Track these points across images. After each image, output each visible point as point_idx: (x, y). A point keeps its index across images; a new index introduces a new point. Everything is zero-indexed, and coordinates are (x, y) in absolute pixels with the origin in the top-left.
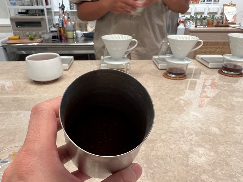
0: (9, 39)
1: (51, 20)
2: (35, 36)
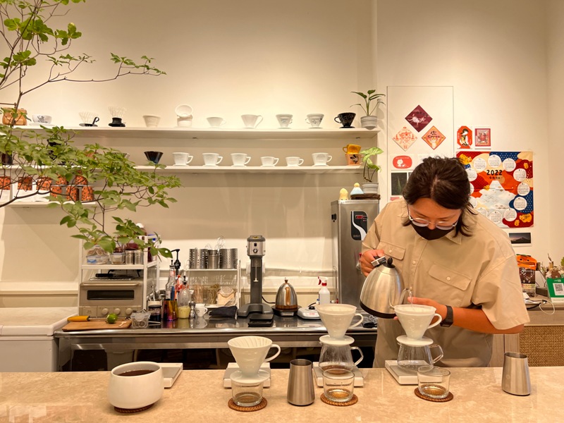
0: (69, 321)
2: (118, 315)
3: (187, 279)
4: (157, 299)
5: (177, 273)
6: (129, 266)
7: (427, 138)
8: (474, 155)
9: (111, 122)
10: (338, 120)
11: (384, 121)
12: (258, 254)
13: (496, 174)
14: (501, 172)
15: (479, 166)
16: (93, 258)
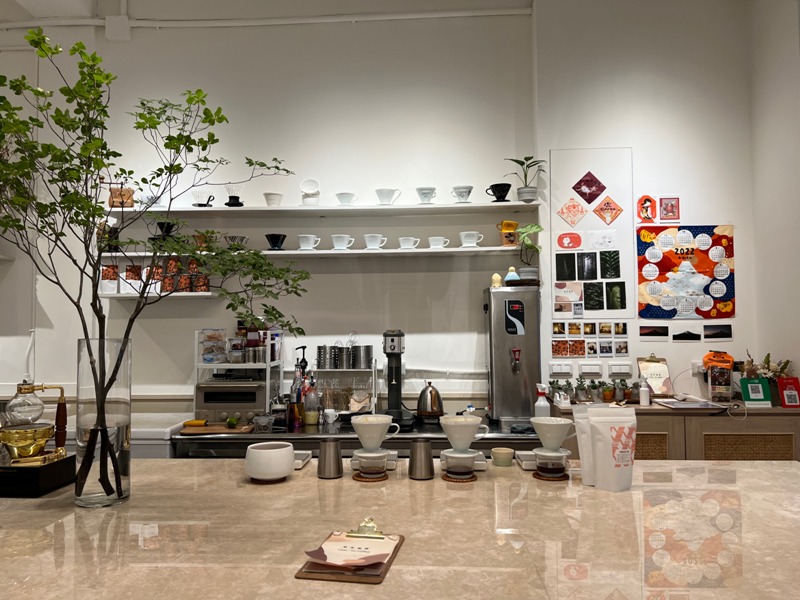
0: (185, 426)
1: (275, 389)
2: (239, 419)
3: (315, 381)
4: (281, 403)
5: (303, 373)
6: (250, 365)
7: (600, 211)
8: (658, 230)
9: (228, 201)
10: (490, 192)
11: (546, 192)
12: (396, 351)
13: (687, 253)
14: (693, 251)
15: (665, 244)
16: (211, 356)
